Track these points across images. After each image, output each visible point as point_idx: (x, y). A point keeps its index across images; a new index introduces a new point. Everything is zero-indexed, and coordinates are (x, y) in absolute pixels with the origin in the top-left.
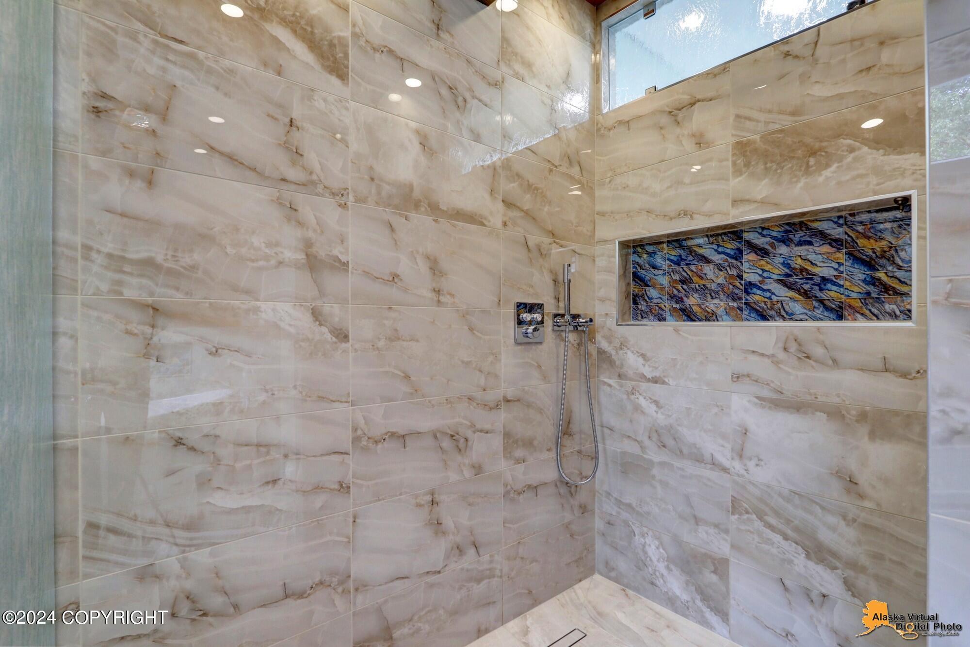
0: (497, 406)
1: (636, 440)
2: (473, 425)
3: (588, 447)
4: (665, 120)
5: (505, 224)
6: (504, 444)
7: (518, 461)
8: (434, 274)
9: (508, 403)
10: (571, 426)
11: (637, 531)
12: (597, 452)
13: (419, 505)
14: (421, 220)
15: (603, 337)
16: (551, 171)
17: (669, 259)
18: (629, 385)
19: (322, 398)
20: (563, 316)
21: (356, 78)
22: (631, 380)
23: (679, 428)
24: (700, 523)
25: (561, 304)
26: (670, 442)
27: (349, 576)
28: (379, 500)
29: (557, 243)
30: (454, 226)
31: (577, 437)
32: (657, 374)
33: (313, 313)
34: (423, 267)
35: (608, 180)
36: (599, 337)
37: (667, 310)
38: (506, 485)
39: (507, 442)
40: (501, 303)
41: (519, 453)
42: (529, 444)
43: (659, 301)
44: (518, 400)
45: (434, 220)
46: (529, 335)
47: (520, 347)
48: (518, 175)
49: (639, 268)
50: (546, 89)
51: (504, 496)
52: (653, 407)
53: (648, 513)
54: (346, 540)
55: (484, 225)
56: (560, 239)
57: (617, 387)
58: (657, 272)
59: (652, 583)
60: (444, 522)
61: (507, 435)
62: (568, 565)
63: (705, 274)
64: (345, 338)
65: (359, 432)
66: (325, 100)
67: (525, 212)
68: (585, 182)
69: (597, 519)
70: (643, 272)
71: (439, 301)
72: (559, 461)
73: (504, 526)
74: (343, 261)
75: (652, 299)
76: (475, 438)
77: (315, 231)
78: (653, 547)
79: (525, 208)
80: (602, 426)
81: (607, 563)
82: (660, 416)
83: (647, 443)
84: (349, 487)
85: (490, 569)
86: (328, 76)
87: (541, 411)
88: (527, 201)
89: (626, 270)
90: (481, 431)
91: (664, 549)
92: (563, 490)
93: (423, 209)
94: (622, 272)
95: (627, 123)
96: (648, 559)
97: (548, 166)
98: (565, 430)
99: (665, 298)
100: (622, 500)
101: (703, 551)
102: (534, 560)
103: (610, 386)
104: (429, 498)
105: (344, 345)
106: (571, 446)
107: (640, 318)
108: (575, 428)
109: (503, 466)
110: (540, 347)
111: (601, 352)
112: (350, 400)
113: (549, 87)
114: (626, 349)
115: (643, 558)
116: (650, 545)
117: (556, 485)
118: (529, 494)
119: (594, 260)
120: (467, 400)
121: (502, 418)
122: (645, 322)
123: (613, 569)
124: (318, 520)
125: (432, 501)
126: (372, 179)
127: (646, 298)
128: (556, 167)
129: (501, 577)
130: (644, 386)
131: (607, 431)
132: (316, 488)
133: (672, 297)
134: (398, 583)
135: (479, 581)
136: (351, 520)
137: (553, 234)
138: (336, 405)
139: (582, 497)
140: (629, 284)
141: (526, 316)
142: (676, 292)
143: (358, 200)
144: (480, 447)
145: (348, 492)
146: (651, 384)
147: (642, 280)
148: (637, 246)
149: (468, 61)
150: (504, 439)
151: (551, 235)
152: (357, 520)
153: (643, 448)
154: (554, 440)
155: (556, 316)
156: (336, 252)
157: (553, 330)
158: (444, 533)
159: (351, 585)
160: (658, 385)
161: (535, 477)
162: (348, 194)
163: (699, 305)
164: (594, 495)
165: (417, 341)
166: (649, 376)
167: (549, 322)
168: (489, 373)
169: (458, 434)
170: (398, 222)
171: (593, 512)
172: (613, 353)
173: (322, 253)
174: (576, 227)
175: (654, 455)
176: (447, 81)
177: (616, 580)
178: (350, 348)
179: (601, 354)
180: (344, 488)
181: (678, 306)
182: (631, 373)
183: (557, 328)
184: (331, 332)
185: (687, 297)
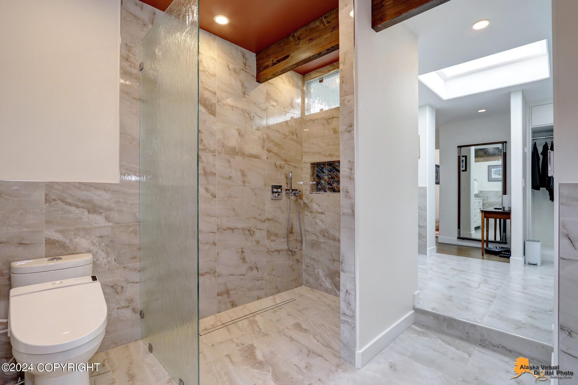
0: (265, 221)
1: (316, 235)
2: (256, 227)
3: (299, 238)
4: (325, 122)
5: (268, 158)
6: (267, 234)
7: (272, 241)
8: (243, 176)
9: (268, 220)
10: (293, 230)
11: (316, 267)
12: (302, 239)
13: (238, 252)
14: (239, 159)
15: (305, 198)
16: (285, 138)
17: (328, 170)
18: (314, 215)
19: (208, 215)
20: (289, 190)
21: (218, 115)
22: (315, 213)
23: (329, 230)
24: (335, 261)
25: (289, 186)
26: (326, 235)
27: (216, 272)
28: (225, 249)
29: (287, 164)
30: (250, 160)
31: (295, 234)
32: (322, 211)
33: (206, 189)
34: (239, 174)
35: (307, 140)
36: (304, 198)
37: (327, 188)
38: (268, 249)
39: (268, 234)
40: (266, 185)
41: (273, 238)
42: (276, 235)
43: (325, 185)
44: (272, 220)
45: (243, 158)
46: (276, 197)
47: (273, 201)
48: (273, 141)
49: (318, 173)
50: (283, 109)
51: (267, 253)
52: (321, 222)
53: (319, 260)
54: (215, 260)
55: (260, 159)
56: (288, 162)
57: (310, 216)
58: (324, 175)
59: (321, 285)
60: (246, 258)
61: (268, 231)
62: (292, 280)
63: (338, 176)
64: (215, 197)
65: (219, 227)
66: (209, 123)
67: (275, 153)
68: (299, 141)
69: (303, 265)
70: (320, 174)
71: (244, 185)
72: (288, 242)
73: (267, 263)
74: (214, 173)
75: (322, 184)
76: (257, 232)
77: (206, 164)
78: (321, 272)
79: (275, 152)
80: (305, 231)
81: (307, 281)
82: (323, 225)
83: (319, 235)
84: (216, 244)
85: (262, 277)
86: (210, 115)
87: (281, 224)
88: (275, 149)
89: (313, 173)
90: (259, 229)
91: (324, 272)
92: (290, 253)
93: (239, 155)
94: (312, 174)
95: (313, 121)
96: (320, 277)
97: (284, 136)
98: (291, 231)
99: (327, 184)
100: (311, 257)
101: (336, 270)
102: (278, 277)
103: (308, 216)
104: (241, 250)
105: (215, 199)
106: (292, 237)
107: (319, 191)
108: (294, 231)
109: (267, 242)
110: (280, 201)
111: (305, 203)
112: (216, 216)
113: (284, 108)
114: (313, 202)
115: (318, 277)
116: (320, 272)
117: (287, 251)
118: (277, 253)
119: (302, 169)
120: (254, 218)
121: (266, 225)
122: (320, 192)
123: (309, 283)
124: (207, 253)
125: (242, 251)
126: (223, 146)
127: (321, 184)
128: (287, 136)
129: (266, 280)
130: (318, 215)
131: (306, 232)
132: (207, 243)
133: (329, 184)
134: (231, 276)
135: (258, 280)
136: (217, 254)
137: (286, 161)
138: (212, 217)
139: (297, 256)
140: (315, 178)
141: (275, 190)
142: (330, 182)
143: (219, 153)
144: (258, 235)
145: (216, 245)
146: (320, 214)
147: (319, 177)
148: (318, 164)
149: (254, 103)
150: (267, 233)
151: (285, 161)
152: (218, 254)
153: (318, 237)
154: (286, 235)
155: (286, 190)
156: (212, 170)
157: (286, 195)
158: (246, 262)
159: (216, 274)
160: (322, 215)
161: (279, 247)
162: (216, 152)
163: (337, 187)
164: (302, 257)
165: (237, 198)
166: (320, 212)
167: (284, 192)
168: (262, 210)
169: (251, 230)
170: (231, 159)
171: (302, 262)
172: (309, 203)
173: (208, 171)
174: (295, 157)
175: (322, 240)
176: (247, 111)
177: (310, 287)
178: (216, 200)
179: (305, 204)
180: (214, 244)
181: (330, 187)
182: (314, 211)
183: (287, 194)
184: (211, 195)
185: (333, 184)
